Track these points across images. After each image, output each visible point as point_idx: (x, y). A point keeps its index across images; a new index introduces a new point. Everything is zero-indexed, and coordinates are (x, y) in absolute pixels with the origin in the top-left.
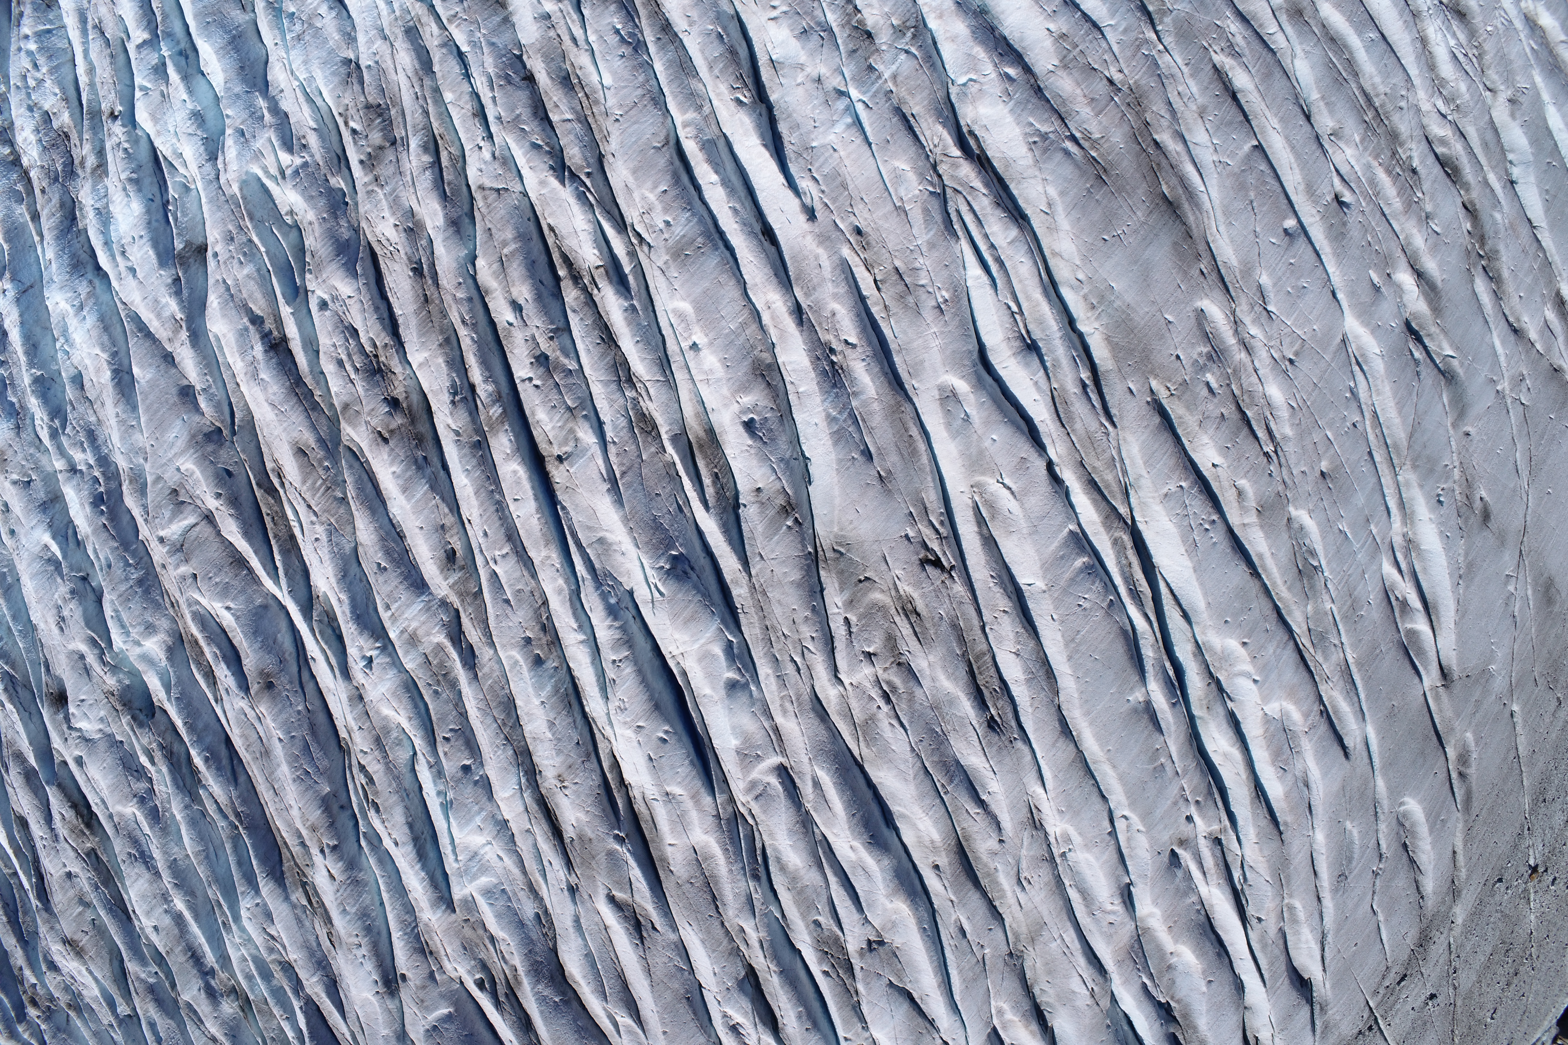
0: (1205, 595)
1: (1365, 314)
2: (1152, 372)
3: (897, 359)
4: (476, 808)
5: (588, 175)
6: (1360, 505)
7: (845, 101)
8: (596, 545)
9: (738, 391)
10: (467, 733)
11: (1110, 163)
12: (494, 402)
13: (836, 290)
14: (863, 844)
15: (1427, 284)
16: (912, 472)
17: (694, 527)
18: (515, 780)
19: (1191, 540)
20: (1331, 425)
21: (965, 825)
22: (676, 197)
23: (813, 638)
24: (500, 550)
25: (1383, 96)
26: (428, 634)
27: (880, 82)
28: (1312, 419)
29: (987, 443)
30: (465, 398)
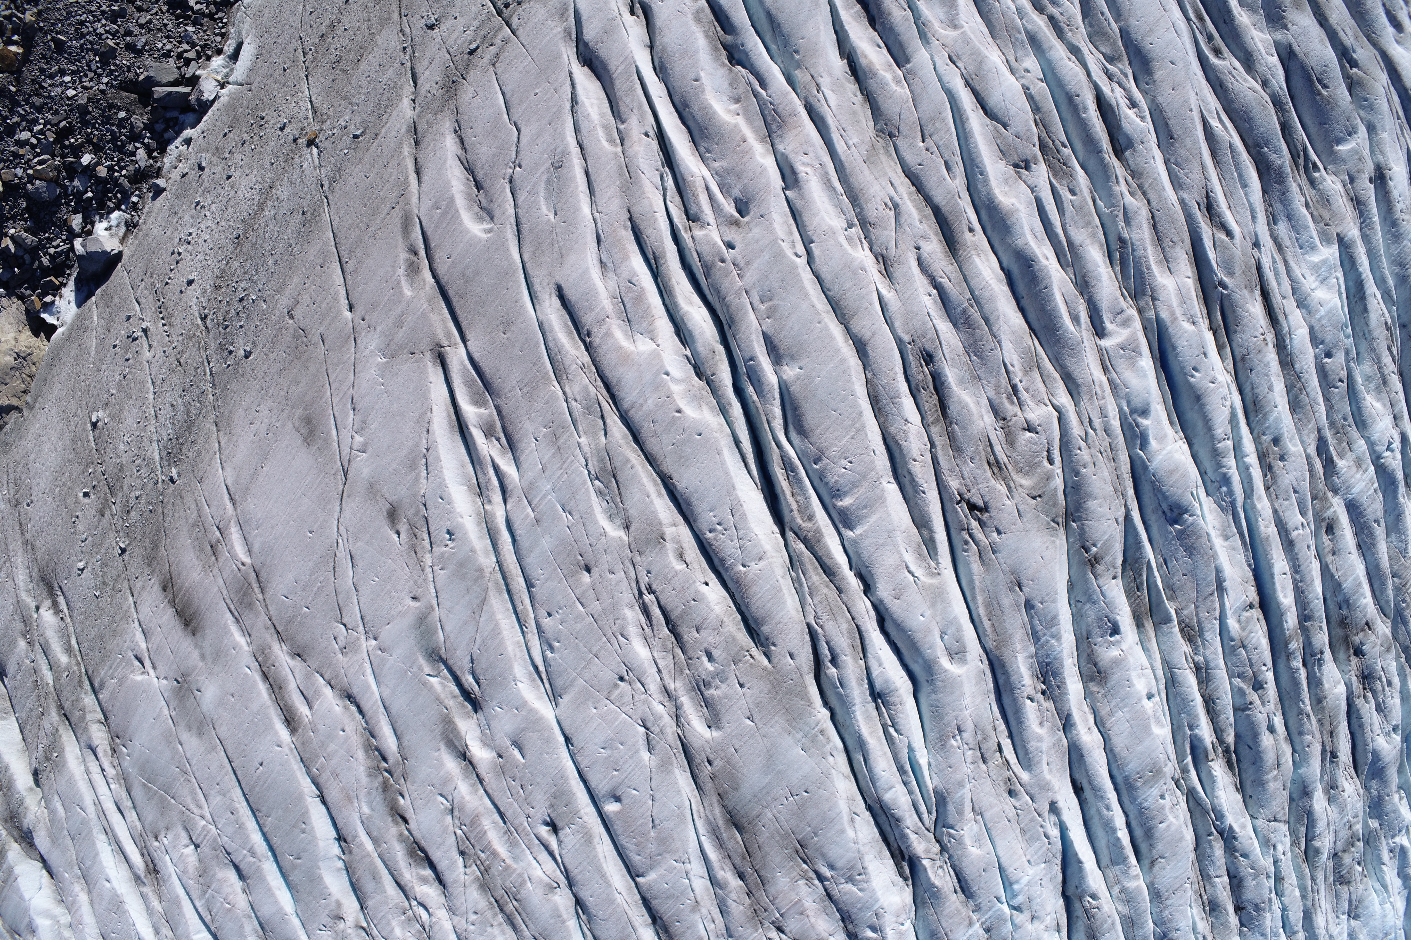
0: (723, 463)
1: (534, 721)
2: (770, 673)
3: (991, 685)
4: (1324, 322)
5: (1210, 834)
6: (547, 537)
7: (1015, 902)
8: (1230, 534)
9: (1122, 660)
10: (1325, 384)
11: (791, 858)
12: (1293, 653)
13: (1039, 744)
14: (1039, 261)
15: (456, 747)
16: (991, 588)
17: (1155, 545)
18: (1295, 342)
19: (736, 516)
20: (579, 617)
21: (951, 267)
22: (1153, 818)
23: (1080, 449)
24: (1299, 534)
25: (495, 923)
26: (1349, 467)
27: (983, 920)
28: (600, 623)
29: (928, 613)
30: (1312, 656)
